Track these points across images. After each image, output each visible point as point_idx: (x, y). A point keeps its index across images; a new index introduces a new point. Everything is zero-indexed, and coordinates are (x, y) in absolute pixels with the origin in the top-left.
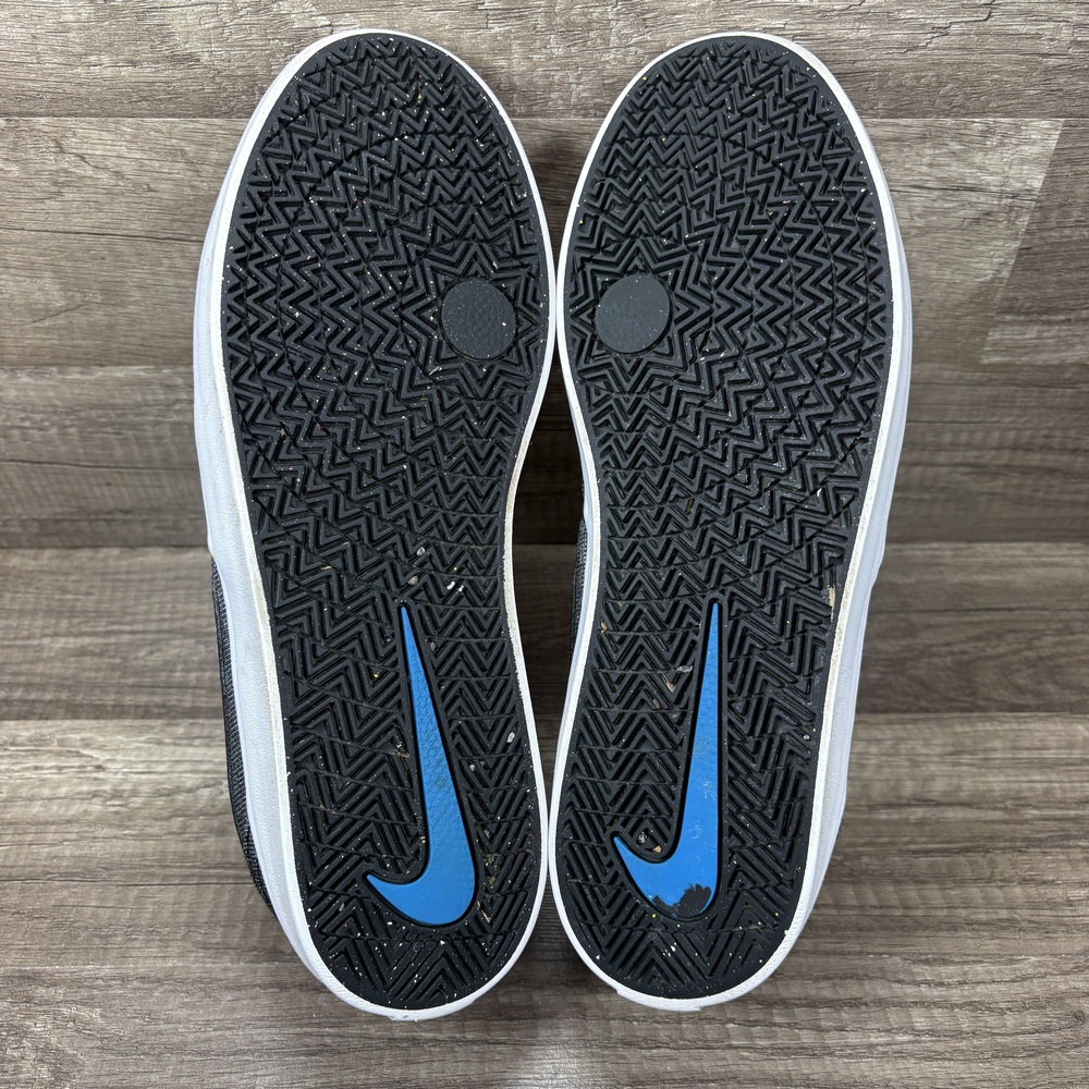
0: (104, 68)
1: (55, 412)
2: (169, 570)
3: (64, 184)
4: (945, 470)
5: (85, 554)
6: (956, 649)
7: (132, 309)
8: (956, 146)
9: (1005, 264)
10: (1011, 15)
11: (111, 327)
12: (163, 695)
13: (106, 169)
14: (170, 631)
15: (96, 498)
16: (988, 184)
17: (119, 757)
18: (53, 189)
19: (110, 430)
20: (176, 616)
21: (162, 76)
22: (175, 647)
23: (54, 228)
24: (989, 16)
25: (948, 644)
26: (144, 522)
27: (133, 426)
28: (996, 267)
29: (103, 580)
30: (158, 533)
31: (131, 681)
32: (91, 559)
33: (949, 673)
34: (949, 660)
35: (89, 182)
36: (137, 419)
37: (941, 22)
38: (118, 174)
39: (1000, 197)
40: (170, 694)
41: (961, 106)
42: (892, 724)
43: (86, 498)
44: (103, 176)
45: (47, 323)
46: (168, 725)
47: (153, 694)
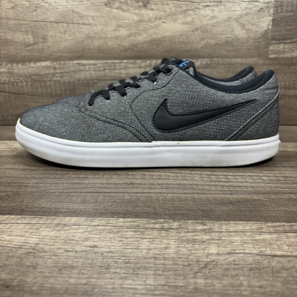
1: (26, 77)
3: (38, 7)
7: (49, 44)
11: (43, 49)
13: (48, 3)
18: (35, 9)
19: (38, 83)
23: (34, 20)
27: (45, 82)
28: (267, 25)
35: (43, 7)
36: (46, 79)
39: (264, 4)
43: (29, 106)
44: (47, 5)
45: (28, 48)
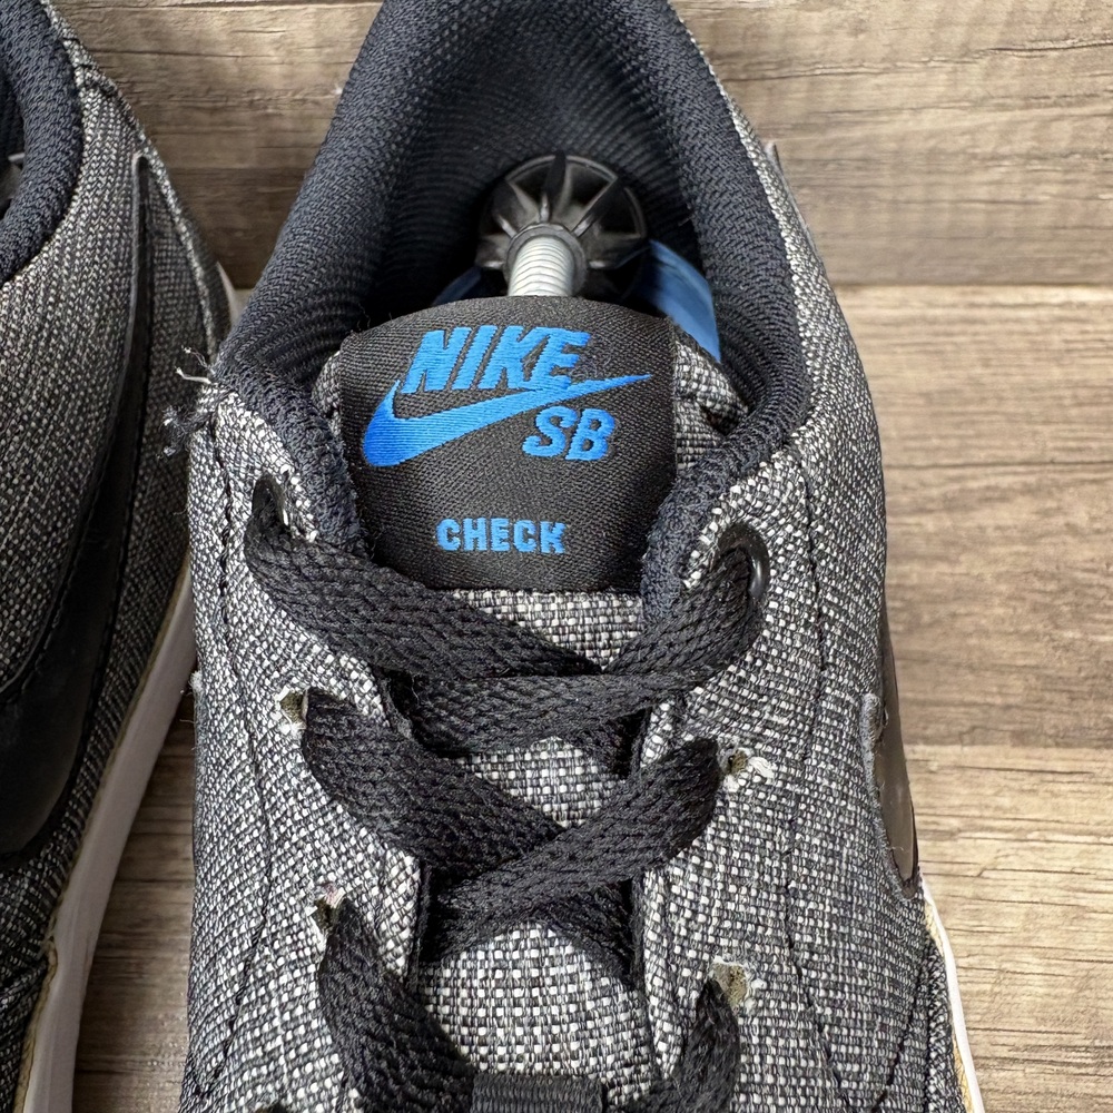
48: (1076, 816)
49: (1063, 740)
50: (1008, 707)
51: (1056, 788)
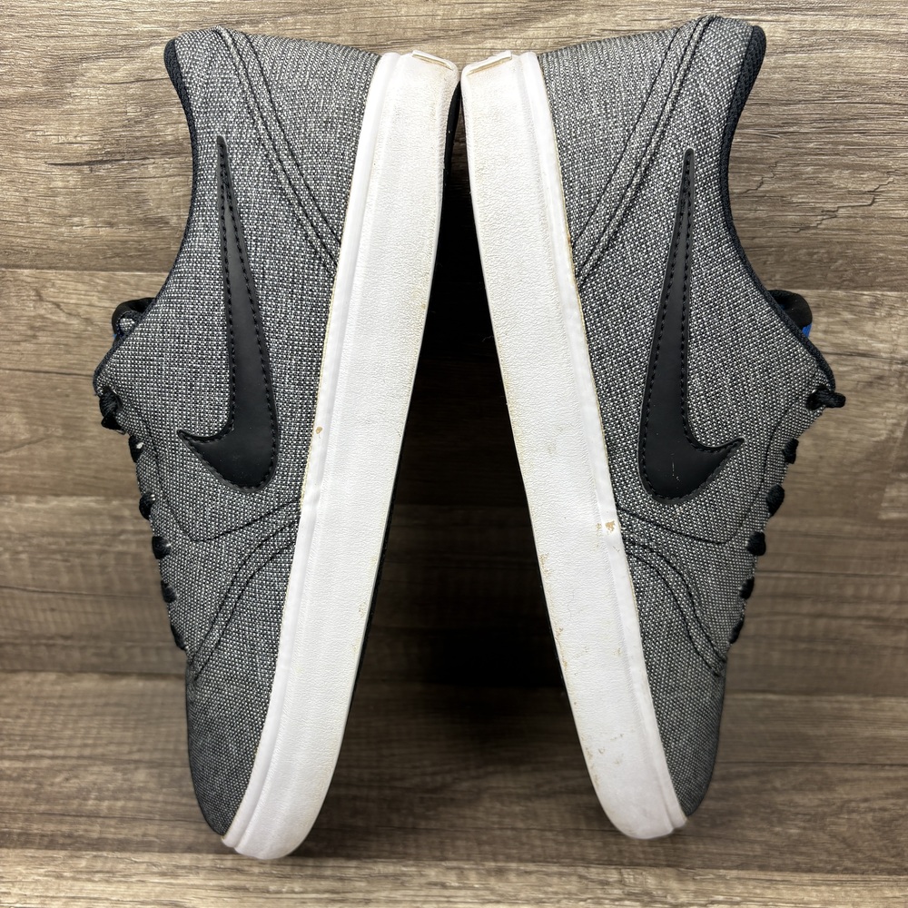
0: (85, 228)
1: (9, 539)
2: (100, 695)
3: (40, 329)
4: (848, 622)
5: (22, 678)
6: (877, 805)
7: (89, 443)
8: (848, 316)
9: (897, 425)
10: (893, 201)
11: (68, 459)
12: (71, 824)
13: (78, 315)
14: (90, 758)
15: (39, 623)
16: (879, 351)
17: (15, 890)
18: (30, 333)
19: (59, 557)
20: (99, 742)
21: (134, 236)
22: (92, 774)
23: (27, 367)
24: (873, 202)
25: (866, 800)
26: (82, 648)
27: (81, 554)
28: (890, 427)
29: (35, 704)
30: (94, 660)
31: (42, 808)
32: (28, 683)
33: (871, 831)
34: (869, 817)
35: (62, 327)
36: (84, 548)
37: (829, 206)
38: (88, 321)
39: (891, 364)
40: (80, 824)
41: (851, 280)
42: (818, 885)
43: (29, 622)
44: (75, 322)
45: (11, 454)
46: (71, 857)
47: (61, 822)
48: (787, 897)
49: (779, 869)
50: (755, 856)
51: (778, 886)
